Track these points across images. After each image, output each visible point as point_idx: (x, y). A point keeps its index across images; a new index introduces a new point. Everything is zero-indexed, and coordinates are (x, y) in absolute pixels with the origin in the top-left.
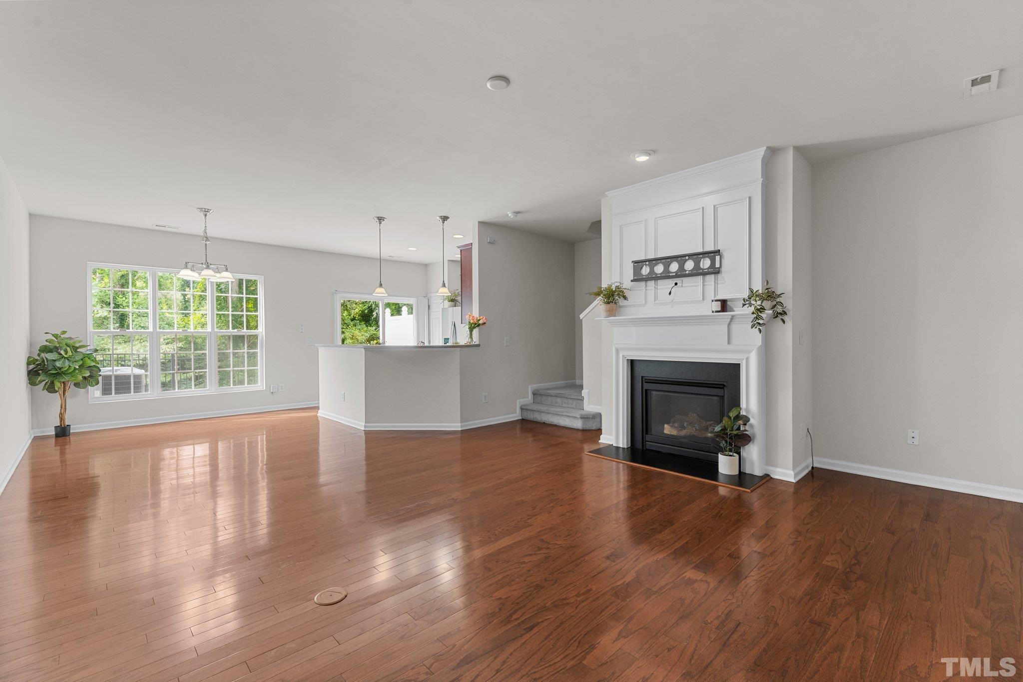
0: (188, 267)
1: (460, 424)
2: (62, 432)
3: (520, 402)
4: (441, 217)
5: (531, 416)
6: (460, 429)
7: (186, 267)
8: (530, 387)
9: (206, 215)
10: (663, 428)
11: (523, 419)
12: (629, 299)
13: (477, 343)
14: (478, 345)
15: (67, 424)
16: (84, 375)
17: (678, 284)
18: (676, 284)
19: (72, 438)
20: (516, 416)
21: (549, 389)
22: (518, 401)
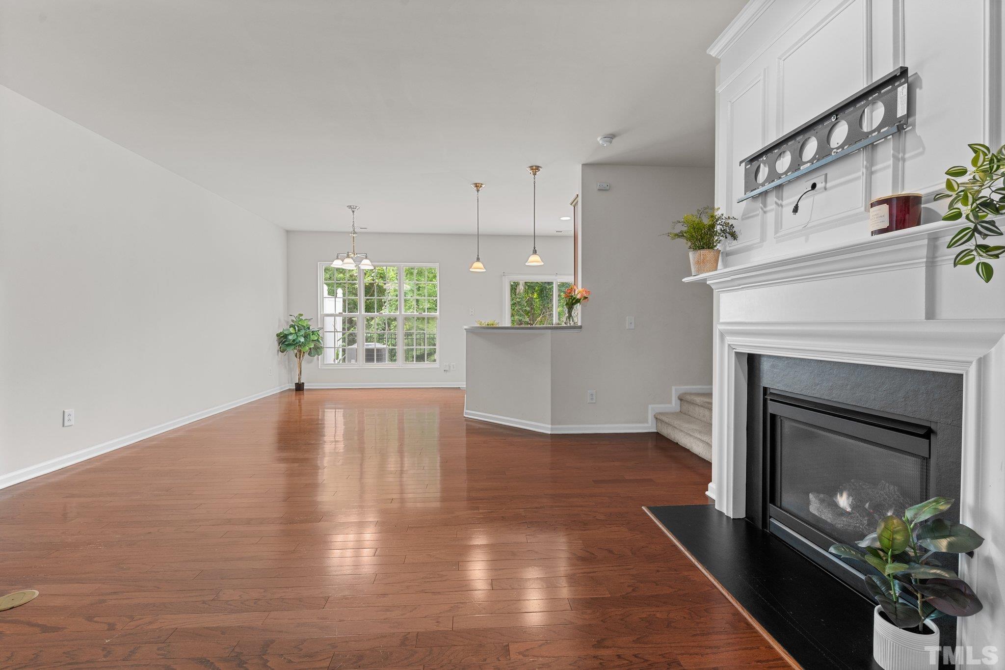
0: (339, 258)
1: (550, 426)
2: (299, 387)
3: (653, 409)
4: (531, 167)
5: (667, 432)
6: (549, 432)
7: (337, 258)
8: (673, 388)
9: (353, 212)
10: (808, 503)
11: (657, 433)
12: (740, 237)
13: (579, 324)
14: (580, 327)
15: (302, 382)
16: (310, 347)
17: (818, 186)
18: (814, 186)
19: (305, 392)
20: (648, 426)
21: (691, 394)
22: (650, 406)
